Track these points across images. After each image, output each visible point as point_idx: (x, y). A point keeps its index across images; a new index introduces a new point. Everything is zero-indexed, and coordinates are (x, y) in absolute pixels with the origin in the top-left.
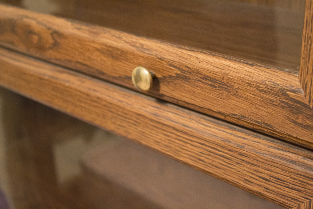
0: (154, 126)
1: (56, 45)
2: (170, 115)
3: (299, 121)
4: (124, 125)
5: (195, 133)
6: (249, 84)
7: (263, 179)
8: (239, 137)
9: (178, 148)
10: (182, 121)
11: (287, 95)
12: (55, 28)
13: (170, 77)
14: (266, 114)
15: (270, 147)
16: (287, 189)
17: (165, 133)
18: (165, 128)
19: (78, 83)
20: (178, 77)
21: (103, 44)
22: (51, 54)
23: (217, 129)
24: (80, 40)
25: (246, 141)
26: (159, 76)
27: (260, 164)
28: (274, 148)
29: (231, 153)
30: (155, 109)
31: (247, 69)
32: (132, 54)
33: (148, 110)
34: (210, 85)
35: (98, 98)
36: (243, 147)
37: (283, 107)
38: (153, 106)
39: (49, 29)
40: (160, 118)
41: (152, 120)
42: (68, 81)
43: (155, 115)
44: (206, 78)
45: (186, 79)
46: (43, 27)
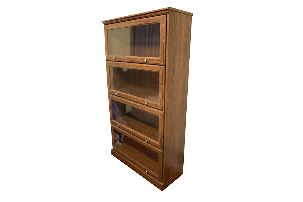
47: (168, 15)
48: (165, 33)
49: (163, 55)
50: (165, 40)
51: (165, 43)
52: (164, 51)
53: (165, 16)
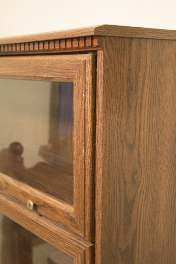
0: (36, 225)
1: (6, 188)
2: (42, 221)
3: (73, 225)
4: (27, 224)
5: (48, 228)
6: (61, 210)
7: (66, 247)
8: (61, 231)
9: (43, 235)
10: (45, 224)
11: (69, 215)
12: (7, 181)
13: (40, 205)
14: (65, 221)
15: (69, 235)
16: (72, 251)
17: (40, 228)
18: (40, 226)
19: (14, 205)
20: (43, 206)
21: (21, 190)
22: (5, 192)
23: (55, 227)
24: (14, 187)
25: (63, 233)
26: (37, 204)
27: (65, 241)
28: (70, 235)
29: (58, 237)
30: (37, 218)
31: (61, 204)
32: (30, 195)
33: (35, 218)
34: (51, 209)
35: (20, 212)
36: (61, 234)
37: (69, 219)
38: (37, 217)
39: (5, 181)
40: (38, 222)
41: (36, 223)
42: (10, 204)
43: (37, 220)
44: (50, 207)
45: (45, 206)
46: (2, 180)
47: (100, 53)
48: (89, 125)
49: (82, 204)
50: (89, 151)
51: (88, 161)
52: (87, 191)
53: (87, 57)
